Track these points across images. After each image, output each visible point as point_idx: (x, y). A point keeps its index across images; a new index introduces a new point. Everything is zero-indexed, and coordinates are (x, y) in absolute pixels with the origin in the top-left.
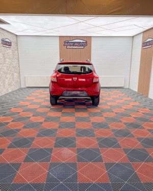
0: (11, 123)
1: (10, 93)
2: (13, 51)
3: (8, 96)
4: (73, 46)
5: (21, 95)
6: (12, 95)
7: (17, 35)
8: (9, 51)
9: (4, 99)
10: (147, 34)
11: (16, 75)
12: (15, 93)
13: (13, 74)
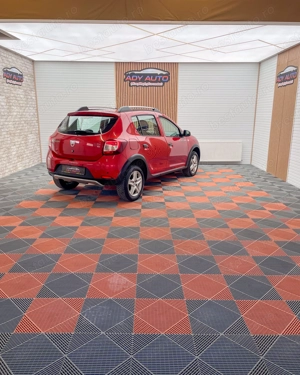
0: (18, 228)
1: (20, 172)
2: (25, 91)
3: (16, 179)
4: (143, 81)
5: (41, 176)
6: (23, 176)
7: (33, 61)
8: (18, 91)
9: (7, 183)
10: (285, 58)
11: (32, 138)
12: (30, 172)
13: (26, 136)
